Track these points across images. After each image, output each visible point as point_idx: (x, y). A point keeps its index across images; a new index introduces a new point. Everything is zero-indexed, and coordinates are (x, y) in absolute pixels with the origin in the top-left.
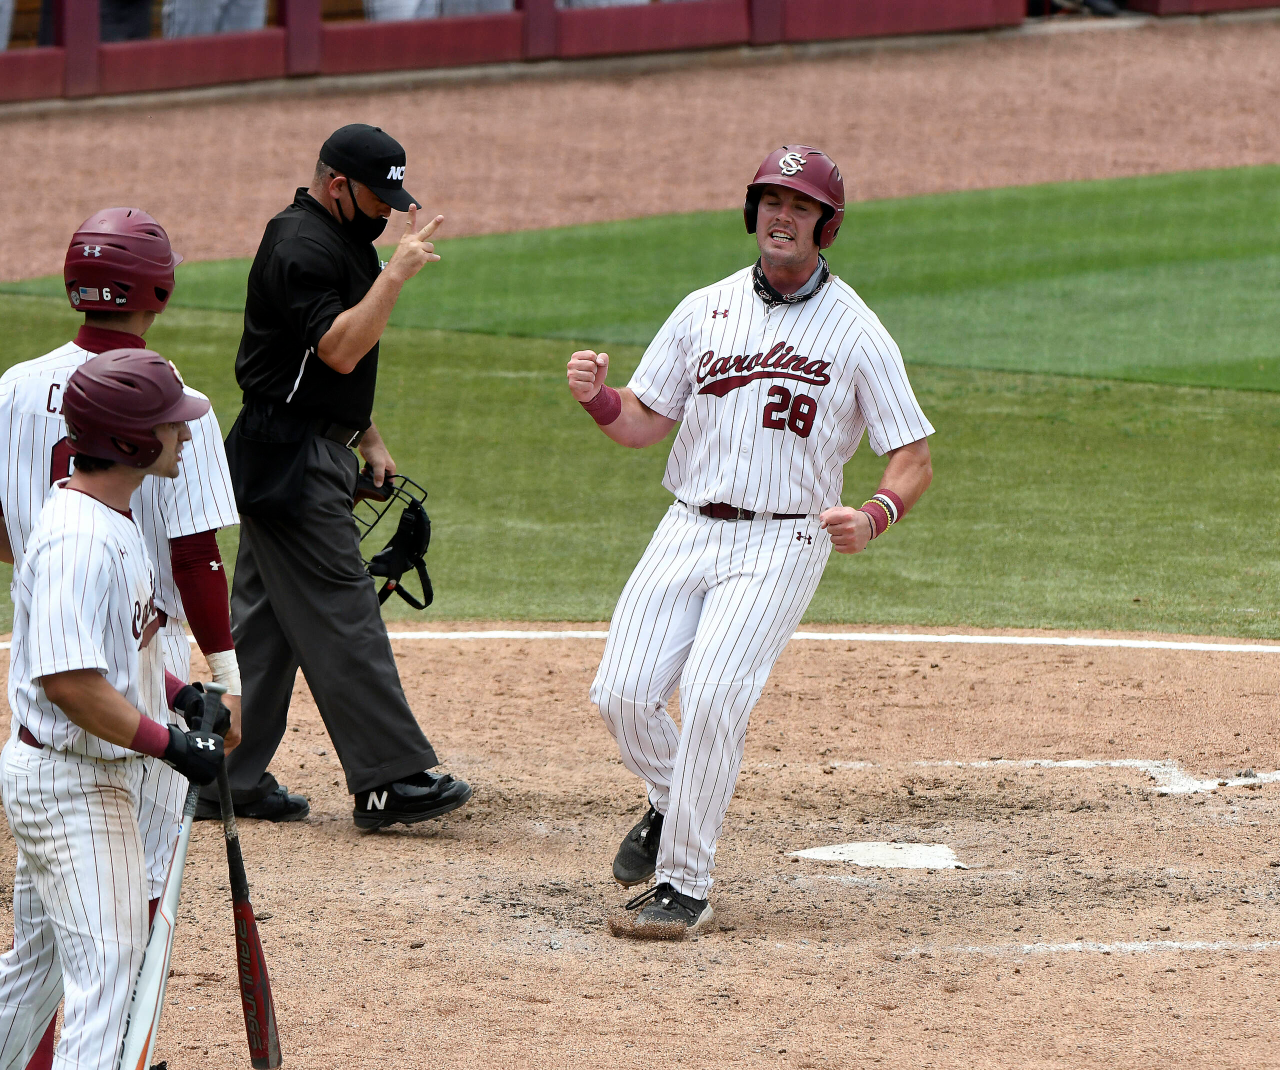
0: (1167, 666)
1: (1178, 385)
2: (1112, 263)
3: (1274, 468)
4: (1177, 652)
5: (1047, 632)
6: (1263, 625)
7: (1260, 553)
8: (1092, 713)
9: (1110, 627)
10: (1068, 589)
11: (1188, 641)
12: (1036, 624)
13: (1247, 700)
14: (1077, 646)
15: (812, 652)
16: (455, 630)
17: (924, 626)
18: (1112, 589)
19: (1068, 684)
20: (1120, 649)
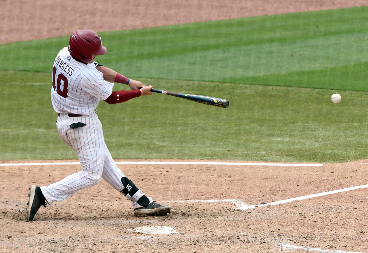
0: (239, 170)
1: (240, 84)
3: (270, 108)
4: (241, 166)
5: (201, 160)
6: (268, 157)
7: (266, 135)
8: (216, 185)
9: (221, 158)
10: (207, 147)
11: (245, 162)
12: (198, 158)
13: (263, 180)
14: (211, 165)
15: (130, 168)
16: (20, 163)
17: (164, 159)
18: (221, 147)
19: (208, 176)
20: (224, 165)
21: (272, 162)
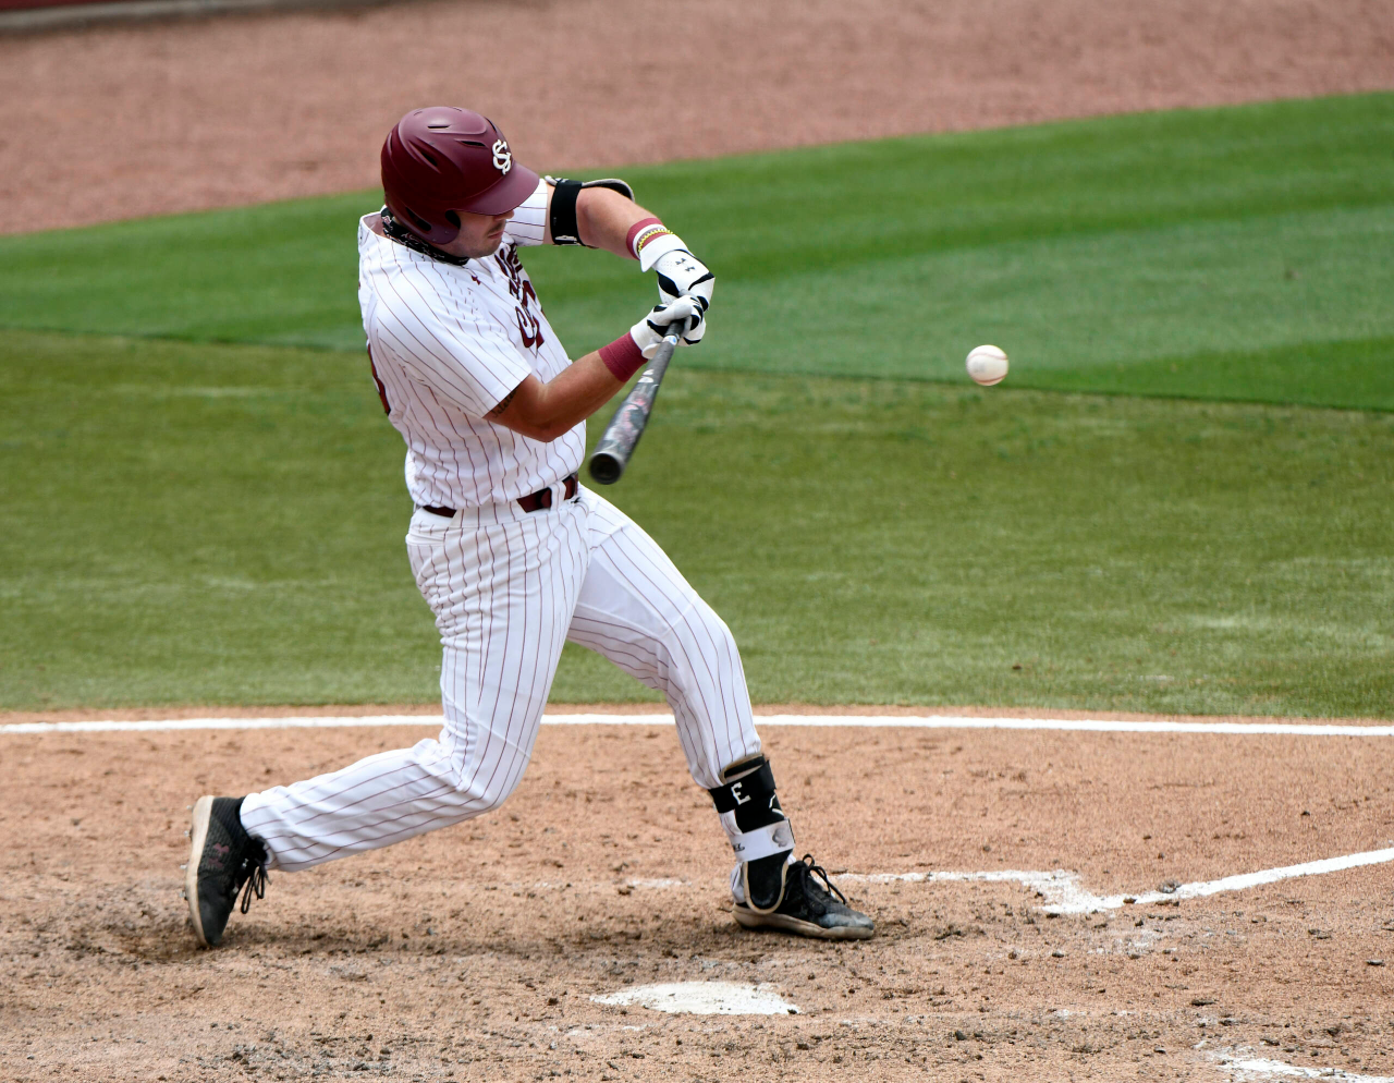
0: (1057, 751)
1: (1067, 392)
2: (983, 237)
3: (1191, 495)
4: (1069, 733)
5: (902, 709)
6: (1179, 697)
7: (1176, 605)
8: (961, 812)
9: (983, 702)
10: (928, 655)
11: (1082, 718)
12: (888, 700)
13: (1160, 793)
14: (942, 728)
15: (603, 739)
16: (145, 719)
18: (986, 655)
19: (931, 776)
20: (996, 730)
21: (1199, 718)
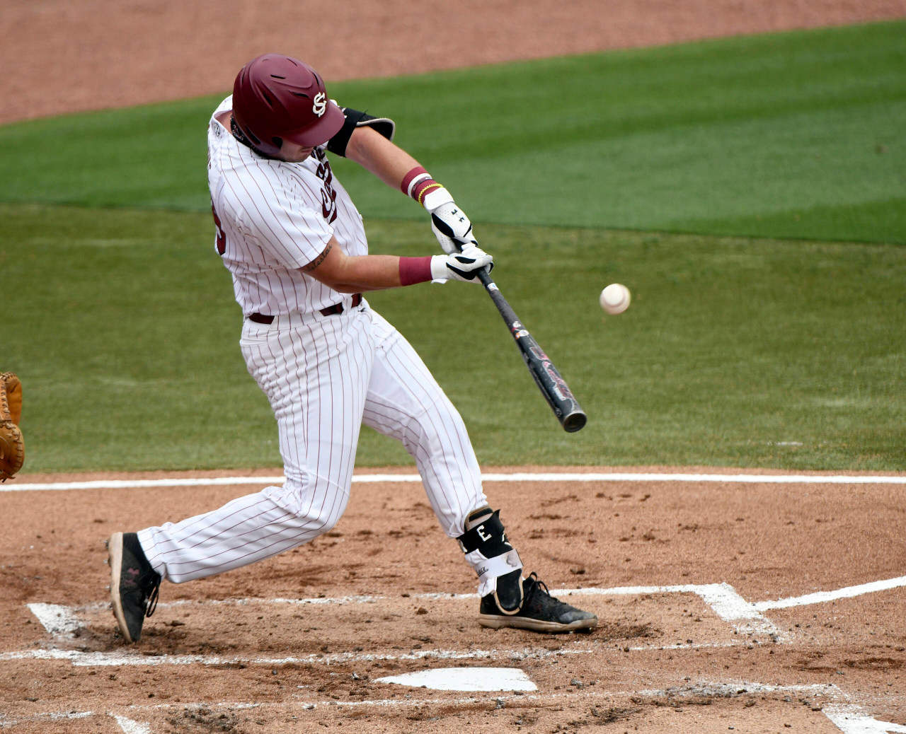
1: (721, 236)
2: (656, 124)
3: (811, 310)
4: (727, 484)
6: (806, 457)
7: (802, 390)
9: (664, 462)
10: (625, 429)
11: (736, 474)
12: (596, 461)
14: (635, 482)
17: (492, 465)
18: (665, 428)
21: (820, 472)
